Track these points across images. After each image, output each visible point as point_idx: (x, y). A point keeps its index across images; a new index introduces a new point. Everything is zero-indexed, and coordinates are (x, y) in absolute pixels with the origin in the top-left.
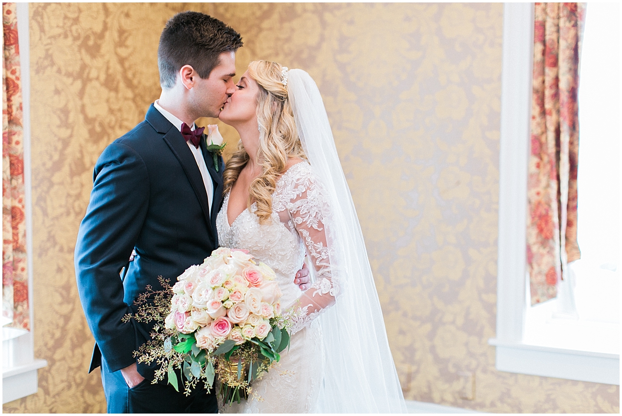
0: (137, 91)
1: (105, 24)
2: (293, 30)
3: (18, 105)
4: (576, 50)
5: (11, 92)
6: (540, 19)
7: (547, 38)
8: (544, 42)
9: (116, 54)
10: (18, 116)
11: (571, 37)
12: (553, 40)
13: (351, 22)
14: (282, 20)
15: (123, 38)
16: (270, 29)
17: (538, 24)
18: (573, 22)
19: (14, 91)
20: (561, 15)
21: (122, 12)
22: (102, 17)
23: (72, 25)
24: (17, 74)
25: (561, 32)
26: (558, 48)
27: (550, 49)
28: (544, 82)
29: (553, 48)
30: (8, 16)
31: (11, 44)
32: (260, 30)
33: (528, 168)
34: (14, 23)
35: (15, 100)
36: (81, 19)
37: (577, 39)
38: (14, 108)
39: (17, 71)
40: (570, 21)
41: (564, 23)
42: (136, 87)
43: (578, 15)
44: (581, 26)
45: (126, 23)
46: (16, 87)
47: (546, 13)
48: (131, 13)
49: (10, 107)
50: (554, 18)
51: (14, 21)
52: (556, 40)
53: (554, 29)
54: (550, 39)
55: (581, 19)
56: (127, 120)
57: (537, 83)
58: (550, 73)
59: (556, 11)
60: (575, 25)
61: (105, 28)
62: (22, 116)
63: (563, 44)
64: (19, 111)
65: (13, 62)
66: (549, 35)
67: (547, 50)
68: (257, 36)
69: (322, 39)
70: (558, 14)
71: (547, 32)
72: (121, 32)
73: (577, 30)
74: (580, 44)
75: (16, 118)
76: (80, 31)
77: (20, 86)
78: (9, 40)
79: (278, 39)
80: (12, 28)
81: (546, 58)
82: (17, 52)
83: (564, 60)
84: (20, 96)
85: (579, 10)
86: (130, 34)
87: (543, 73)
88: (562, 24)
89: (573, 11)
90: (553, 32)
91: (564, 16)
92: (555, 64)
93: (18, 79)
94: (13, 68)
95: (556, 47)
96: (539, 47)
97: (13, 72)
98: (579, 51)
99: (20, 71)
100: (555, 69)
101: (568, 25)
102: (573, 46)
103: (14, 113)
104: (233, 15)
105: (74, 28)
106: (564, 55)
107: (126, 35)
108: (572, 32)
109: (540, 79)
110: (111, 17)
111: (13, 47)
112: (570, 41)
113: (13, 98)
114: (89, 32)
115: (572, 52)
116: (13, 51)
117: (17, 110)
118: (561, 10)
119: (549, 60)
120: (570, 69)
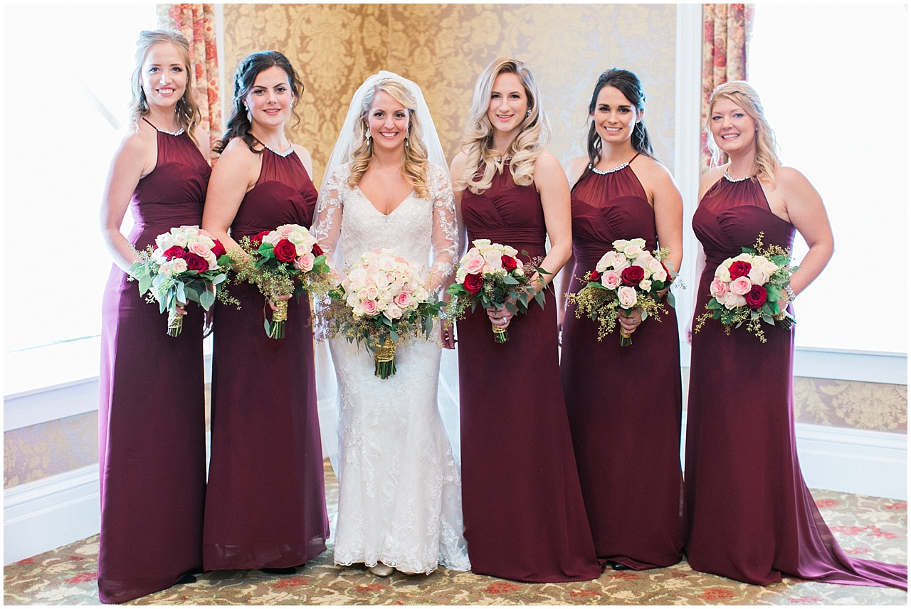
0: (317, 95)
1: (288, 31)
2: (472, 29)
3: (217, 113)
4: (744, 49)
5: (211, 101)
6: (709, 19)
7: (716, 38)
8: (713, 42)
9: (299, 60)
10: (217, 123)
11: (738, 37)
12: (721, 40)
13: (530, 22)
14: (461, 19)
15: (304, 44)
16: (450, 28)
17: (707, 24)
18: (741, 22)
19: (214, 100)
20: (729, 15)
21: (304, 19)
22: (285, 25)
23: (259, 34)
24: (216, 85)
25: (729, 31)
26: (726, 48)
27: (718, 49)
28: (713, 81)
29: (722, 48)
30: (209, 32)
31: (211, 58)
32: (440, 29)
33: (701, 166)
34: (213, 40)
35: (215, 107)
36: (267, 29)
37: (744, 37)
38: (214, 115)
39: (216, 81)
40: (738, 22)
41: (731, 23)
42: (318, 91)
43: (745, 16)
44: (749, 26)
45: (307, 30)
46: (215, 96)
47: (715, 14)
48: (312, 19)
49: (211, 114)
50: (722, 18)
51: (214, 37)
52: (724, 40)
53: (722, 29)
54: (718, 39)
55: (748, 19)
56: (308, 123)
57: (706, 82)
58: (718, 72)
59: (724, 12)
60: (742, 25)
61: (288, 36)
62: (220, 123)
63: (731, 43)
64: (218, 118)
65: (213, 74)
66: (717, 35)
67: (716, 50)
68: (436, 35)
69: (502, 37)
70: (726, 14)
71: (716, 33)
72: (303, 38)
73: (744, 29)
74: (747, 43)
75: (215, 124)
76: (266, 40)
77: (219, 96)
78: (210, 54)
79: (457, 38)
80: (212, 43)
81: (715, 58)
82: (216, 65)
83: (731, 60)
84: (219, 105)
85: (746, 11)
86: (311, 40)
87: (712, 73)
88: (729, 25)
89: (741, 12)
90: (721, 32)
91: (732, 17)
92: (724, 63)
93: (217, 89)
94: (213, 79)
95: (724, 46)
96: (709, 47)
97: (213, 83)
98: (747, 50)
99: (218, 82)
100: (723, 68)
101: (735, 24)
102: (742, 45)
103: (213, 121)
104: (411, 14)
105: (261, 38)
106: (732, 55)
107: (308, 40)
108: (740, 31)
109: (710, 77)
110: (293, 24)
111: (213, 60)
112: (737, 40)
113: (212, 107)
114: (274, 41)
115: (741, 51)
116: (213, 64)
117: (216, 117)
118: (729, 10)
119: (718, 60)
120: (739, 68)
